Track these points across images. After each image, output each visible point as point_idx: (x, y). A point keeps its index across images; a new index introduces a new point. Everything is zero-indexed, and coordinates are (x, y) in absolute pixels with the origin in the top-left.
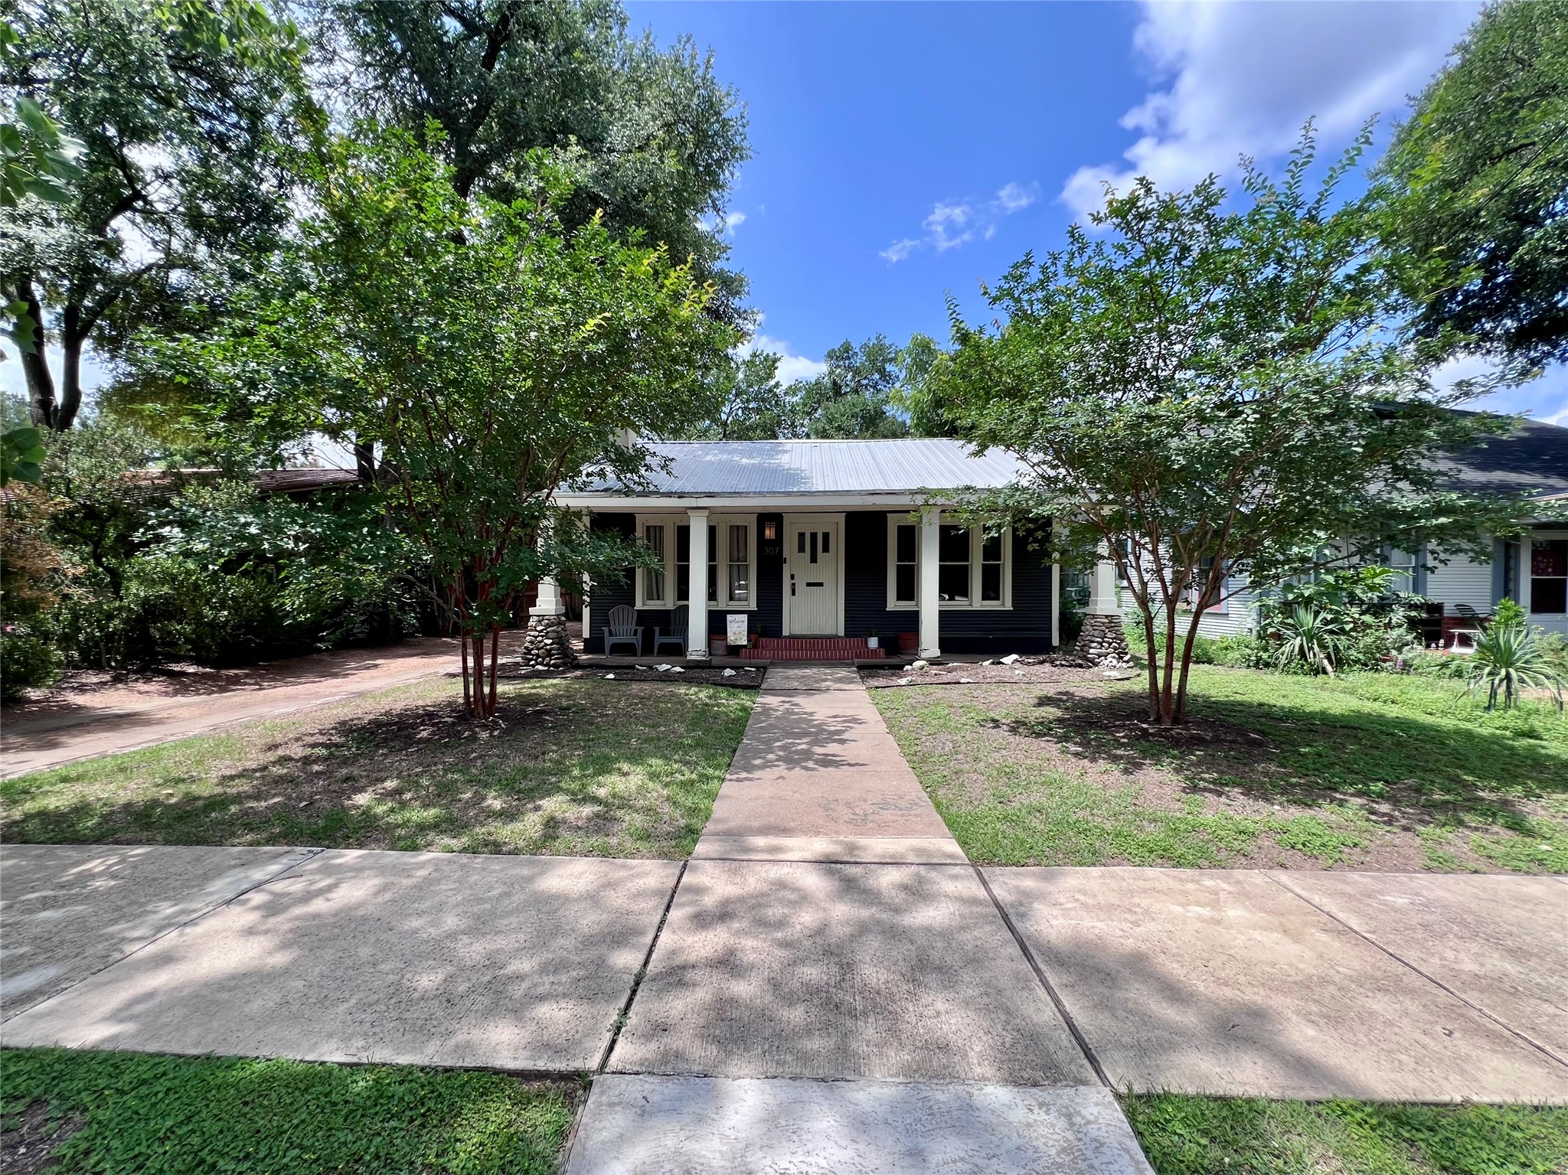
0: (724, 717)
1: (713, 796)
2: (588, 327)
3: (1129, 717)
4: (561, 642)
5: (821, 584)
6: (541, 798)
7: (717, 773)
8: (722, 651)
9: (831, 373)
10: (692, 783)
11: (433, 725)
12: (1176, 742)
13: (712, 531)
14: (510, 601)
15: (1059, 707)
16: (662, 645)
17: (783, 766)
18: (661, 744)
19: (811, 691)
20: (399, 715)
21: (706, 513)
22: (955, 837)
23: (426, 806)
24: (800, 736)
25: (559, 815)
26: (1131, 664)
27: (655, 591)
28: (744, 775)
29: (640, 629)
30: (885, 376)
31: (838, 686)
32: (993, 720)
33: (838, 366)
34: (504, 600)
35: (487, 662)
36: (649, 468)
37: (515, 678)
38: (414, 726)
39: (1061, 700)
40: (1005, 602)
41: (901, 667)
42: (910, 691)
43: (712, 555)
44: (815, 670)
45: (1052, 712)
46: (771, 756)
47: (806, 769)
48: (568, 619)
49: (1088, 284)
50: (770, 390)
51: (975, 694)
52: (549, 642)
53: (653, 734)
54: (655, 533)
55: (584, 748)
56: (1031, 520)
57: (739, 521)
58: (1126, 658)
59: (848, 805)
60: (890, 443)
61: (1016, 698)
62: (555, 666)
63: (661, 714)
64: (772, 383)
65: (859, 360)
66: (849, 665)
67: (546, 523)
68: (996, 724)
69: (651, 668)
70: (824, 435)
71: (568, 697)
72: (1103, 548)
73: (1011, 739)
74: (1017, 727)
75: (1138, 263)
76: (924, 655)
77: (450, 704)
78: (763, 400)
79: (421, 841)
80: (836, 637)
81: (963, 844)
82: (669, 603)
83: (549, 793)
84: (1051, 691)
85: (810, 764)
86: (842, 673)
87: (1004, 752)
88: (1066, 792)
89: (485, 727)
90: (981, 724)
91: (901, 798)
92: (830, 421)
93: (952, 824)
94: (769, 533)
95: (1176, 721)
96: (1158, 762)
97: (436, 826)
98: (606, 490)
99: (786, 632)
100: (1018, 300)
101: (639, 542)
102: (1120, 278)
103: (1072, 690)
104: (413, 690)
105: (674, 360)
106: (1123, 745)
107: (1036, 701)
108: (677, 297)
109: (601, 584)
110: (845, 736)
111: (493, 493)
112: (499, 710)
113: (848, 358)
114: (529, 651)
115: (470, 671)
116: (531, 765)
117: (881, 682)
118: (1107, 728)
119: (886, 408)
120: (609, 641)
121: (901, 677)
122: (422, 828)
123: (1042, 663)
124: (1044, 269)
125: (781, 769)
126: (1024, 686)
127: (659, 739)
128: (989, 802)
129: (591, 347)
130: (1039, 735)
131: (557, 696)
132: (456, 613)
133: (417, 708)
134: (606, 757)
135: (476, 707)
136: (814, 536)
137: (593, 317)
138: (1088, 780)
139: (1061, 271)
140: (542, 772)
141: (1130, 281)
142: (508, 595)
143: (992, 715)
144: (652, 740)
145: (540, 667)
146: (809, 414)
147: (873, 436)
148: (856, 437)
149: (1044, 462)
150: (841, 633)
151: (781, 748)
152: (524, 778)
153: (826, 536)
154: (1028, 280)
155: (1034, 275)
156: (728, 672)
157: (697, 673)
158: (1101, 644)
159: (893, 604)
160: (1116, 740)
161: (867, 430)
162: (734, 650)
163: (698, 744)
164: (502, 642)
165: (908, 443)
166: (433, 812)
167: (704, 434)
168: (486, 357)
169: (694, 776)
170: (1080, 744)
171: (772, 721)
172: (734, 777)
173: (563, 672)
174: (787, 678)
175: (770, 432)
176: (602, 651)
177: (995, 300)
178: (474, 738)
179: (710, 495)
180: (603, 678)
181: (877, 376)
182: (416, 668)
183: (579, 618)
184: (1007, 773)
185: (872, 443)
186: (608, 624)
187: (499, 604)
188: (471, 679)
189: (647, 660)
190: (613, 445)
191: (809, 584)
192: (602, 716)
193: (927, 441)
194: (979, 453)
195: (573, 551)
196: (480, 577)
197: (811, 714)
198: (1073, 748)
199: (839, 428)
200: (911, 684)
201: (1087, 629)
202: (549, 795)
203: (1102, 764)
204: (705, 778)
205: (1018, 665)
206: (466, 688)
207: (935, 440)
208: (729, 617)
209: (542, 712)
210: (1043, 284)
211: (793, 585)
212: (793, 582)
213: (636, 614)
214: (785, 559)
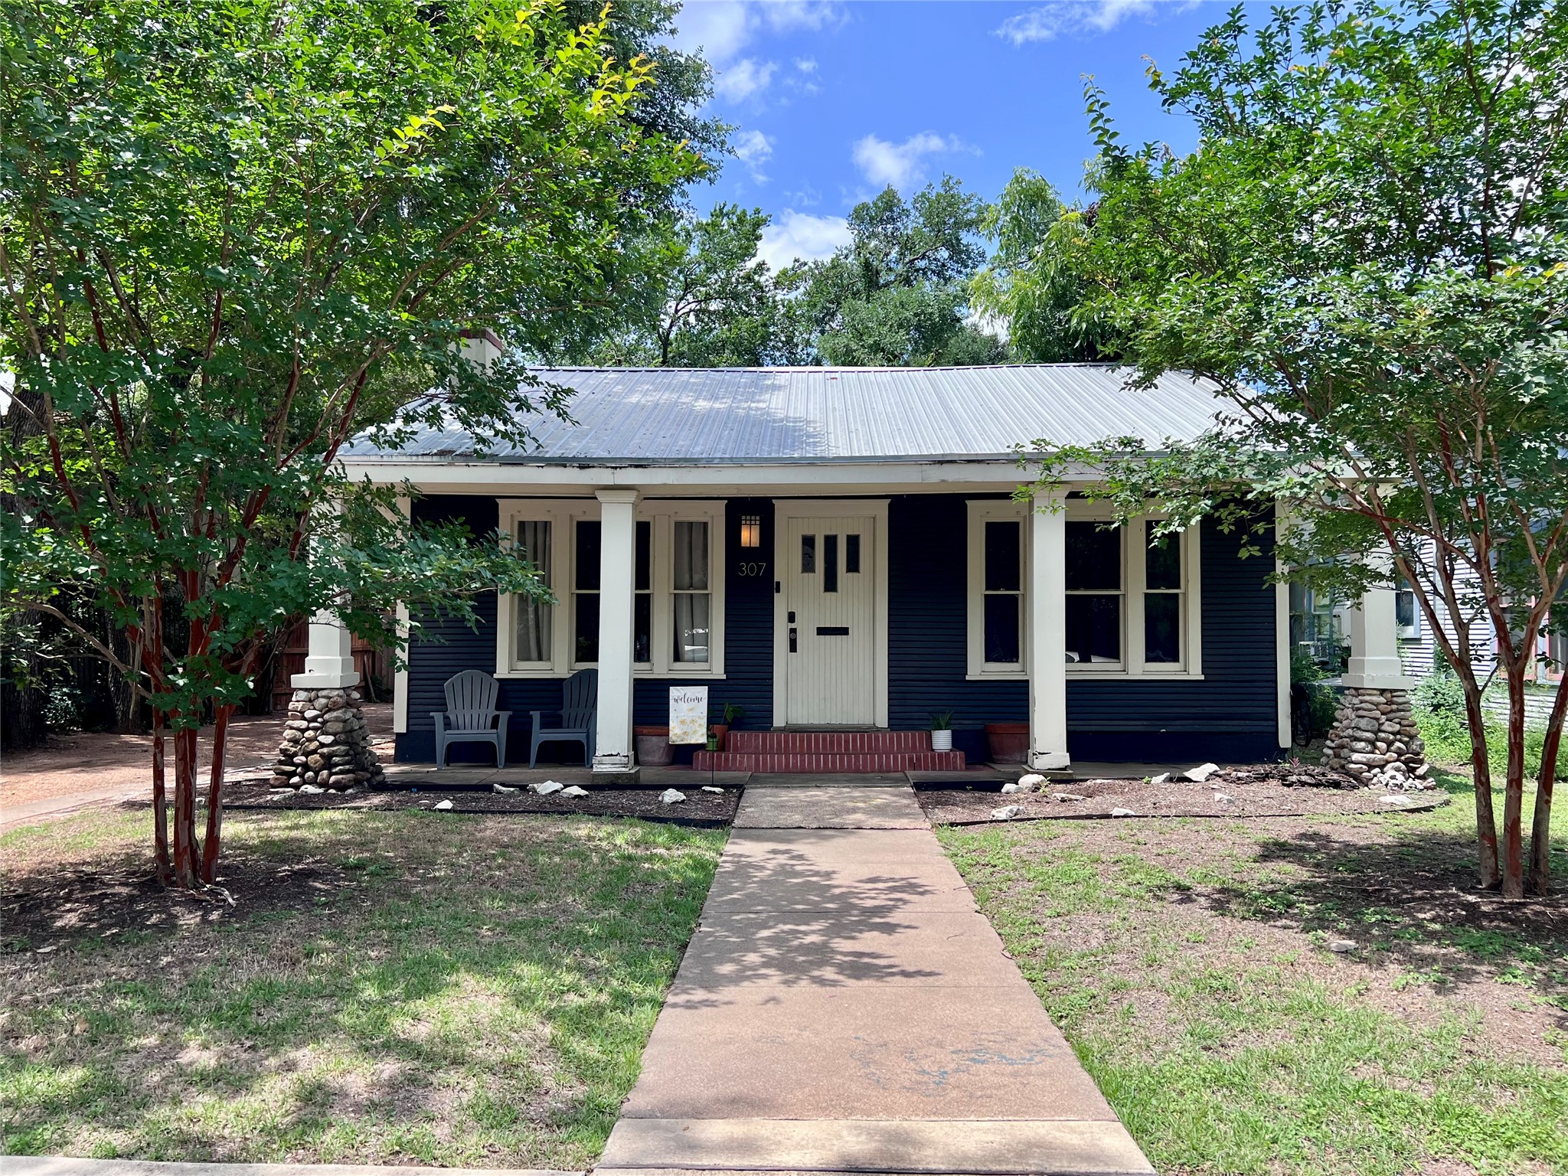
0: (662, 883)
1: (640, 1039)
2: (409, 132)
3: (1441, 881)
4: (353, 743)
5: (844, 631)
6: (297, 1046)
7: (650, 991)
8: (658, 756)
9: (859, 248)
10: (600, 1011)
11: (91, 901)
12: (1536, 930)
13: (642, 533)
14: (250, 657)
15: (1301, 862)
16: (545, 746)
17: (775, 976)
18: (542, 934)
19: (824, 830)
20: (26, 883)
21: (631, 497)
22: (1120, 1118)
23: (63, 1063)
24: (806, 917)
25: (334, 1081)
26: (1431, 781)
27: (533, 645)
28: (700, 995)
29: (504, 716)
30: (960, 254)
31: (876, 821)
32: (1179, 887)
33: (874, 235)
34: (237, 656)
35: (203, 780)
36: (523, 405)
37: (259, 808)
38: (49, 904)
39: (1304, 849)
40: (1191, 665)
41: (996, 787)
42: (1016, 831)
43: (642, 576)
44: (831, 791)
45: (1291, 872)
46: (752, 958)
47: (822, 982)
48: (367, 698)
49: (1350, 62)
50: (748, 278)
51: (1141, 837)
52: (329, 739)
53: (524, 915)
54: (534, 536)
55: (389, 942)
56: (1247, 505)
57: (693, 513)
58: (1421, 771)
59: (908, 1053)
60: (972, 373)
61: (1218, 846)
62: (341, 787)
63: (541, 876)
64: (751, 264)
65: (912, 224)
66: (897, 782)
67: (325, 507)
68: (1185, 894)
69: (523, 788)
70: (848, 359)
71: (362, 846)
72: (1380, 559)
73: (1217, 923)
74: (1224, 900)
75: (1444, 24)
76: (1040, 763)
77: (129, 859)
78: (736, 297)
79: (47, 1133)
80: (871, 730)
81: (1139, 1132)
82: (560, 664)
83: (314, 1036)
84: (1286, 831)
85: (829, 973)
86: (882, 796)
87: (1205, 949)
88: (1333, 1028)
89: (194, 903)
90: (1157, 893)
91: (1010, 1039)
92: (859, 335)
93: (1112, 1092)
94: (749, 536)
95: (1530, 889)
96: (1503, 969)
97: (80, 1103)
98: (442, 453)
99: (778, 721)
100: (1219, 95)
101: (504, 546)
102: (1411, 49)
103: (1324, 830)
104: (58, 834)
105: (574, 201)
106: (1432, 935)
107: (1258, 850)
108: (579, 84)
109: (429, 623)
110: (893, 918)
111: (220, 447)
112: (226, 870)
113: (893, 220)
114: (289, 758)
115: (169, 796)
116: (282, 977)
117: (960, 814)
118: (1399, 902)
119: (960, 311)
120: (443, 739)
121: (996, 805)
122: (52, 1108)
123: (1263, 778)
124: (1265, 40)
125: (772, 982)
126: (1232, 823)
127: (537, 924)
128: (1183, 1048)
129: (416, 171)
130: (1267, 916)
131: (335, 844)
132: (145, 683)
133: (63, 867)
134: (433, 963)
135: (179, 864)
136: (831, 542)
137: (419, 111)
138: (1373, 1003)
139: (1297, 42)
140: (305, 992)
141: (1429, 55)
142: (247, 645)
143: (1175, 876)
144: (523, 926)
145: (311, 789)
146: (820, 322)
147: (937, 362)
148: (907, 364)
149: (1268, 398)
150: (882, 721)
151: (773, 941)
152: (268, 1003)
153: (853, 542)
154: (1235, 58)
155: (1247, 50)
156: (671, 796)
157: (610, 798)
158: (1372, 743)
159: (978, 667)
160: (1419, 925)
161: (928, 350)
162: (683, 754)
163: (612, 935)
164: (233, 745)
165: (1004, 371)
166: (74, 1075)
167: (626, 358)
168: (215, 192)
169: (604, 998)
170: (1349, 935)
171: (752, 888)
172: (682, 998)
173: (354, 797)
174: (781, 806)
175: (751, 355)
176: (429, 758)
177: (1172, 98)
178: (169, 926)
179: (640, 464)
180: (430, 808)
181: (944, 254)
182: (67, 791)
183: (386, 696)
184: (1214, 991)
185: (938, 374)
186: (442, 706)
187: (231, 662)
188: (170, 813)
189: (516, 774)
190: (455, 358)
191: (822, 631)
192: (425, 880)
193: (1039, 369)
194: (1145, 382)
195: (374, 559)
196: (193, 610)
197: (828, 875)
198: (1336, 941)
199: (876, 348)
200: (1017, 819)
201: (1345, 715)
202: (316, 1039)
203: (1395, 973)
204: (624, 1001)
205: (1217, 783)
206: (161, 828)
207: (1055, 368)
208: (675, 692)
209: (310, 874)
210: (1265, 66)
211: (793, 631)
212: (793, 626)
213: (496, 685)
214: (778, 583)
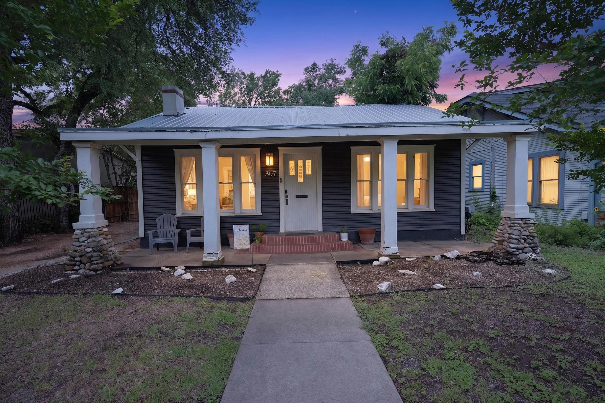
4: (101, 251)
5: (306, 196)
21: (215, 144)
29: (178, 231)
52: (89, 250)
62: (95, 269)
64: (277, 88)
66: (329, 260)
76: (386, 251)
94: (269, 161)
99: (282, 230)
114: (73, 258)
120: (152, 242)
145: (83, 271)
150: (320, 229)
156: (230, 278)
158: (518, 240)
159: (355, 209)
179: (217, 130)
186: (156, 227)
191: (297, 197)
208: (235, 228)
211: (287, 197)
212: (287, 195)
213: (176, 220)
214: (281, 179)
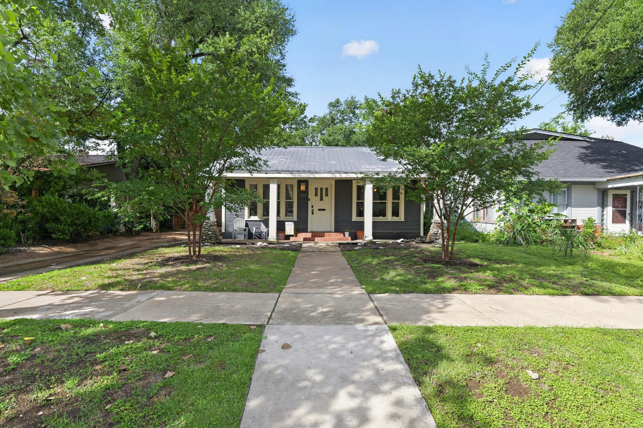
0: (286, 259)
4: (216, 233)
5: (324, 210)
8: (283, 237)
9: (330, 113)
13: (278, 187)
19: (319, 252)
21: (277, 180)
29: (247, 229)
30: (355, 115)
31: (330, 250)
33: (334, 110)
40: (402, 218)
41: (357, 244)
43: (278, 197)
50: (302, 120)
52: (211, 233)
54: (253, 187)
57: (290, 183)
62: (213, 243)
65: (343, 107)
66: (335, 243)
69: (253, 244)
76: (366, 239)
80: (330, 232)
82: (260, 217)
94: (303, 188)
99: (309, 230)
101: (247, 189)
112: (201, 256)
113: (338, 106)
117: (348, 249)
121: (356, 247)
126: (403, 250)
135: (194, 255)
136: (322, 189)
145: (207, 244)
150: (333, 230)
153: (327, 189)
156: (286, 245)
157: (273, 246)
159: (355, 218)
162: (289, 237)
173: (216, 246)
176: (231, 238)
179: (279, 173)
180: (235, 247)
186: (233, 226)
189: (251, 241)
191: (319, 210)
200: (359, 249)
201: (432, 228)
205: (403, 243)
208: (286, 223)
211: (313, 210)
214: (309, 199)
